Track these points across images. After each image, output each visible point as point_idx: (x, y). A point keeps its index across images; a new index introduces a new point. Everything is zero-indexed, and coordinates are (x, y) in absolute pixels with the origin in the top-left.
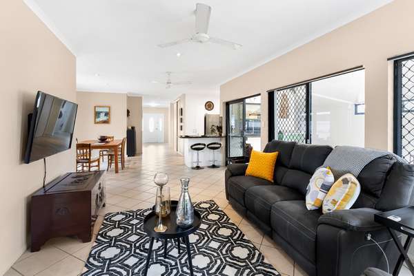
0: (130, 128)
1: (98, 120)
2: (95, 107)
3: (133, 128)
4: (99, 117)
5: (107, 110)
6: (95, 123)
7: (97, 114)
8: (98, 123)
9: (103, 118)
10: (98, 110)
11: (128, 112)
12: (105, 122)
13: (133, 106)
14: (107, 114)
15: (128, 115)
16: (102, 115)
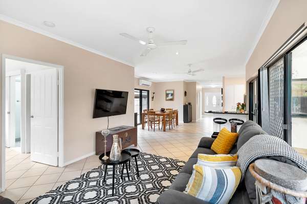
0: (186, 104)
1: (167, 98)
2: (166, 91)
5: (172, 92)
7: (167, 95)
8: (167, 100)
9: (170, 97)
10: (168, 92)
11: (185, 93)
12: (171, 100)
13: (189, 89)
14: (172, 95)
15: (185, 95)
16: (170, 95)
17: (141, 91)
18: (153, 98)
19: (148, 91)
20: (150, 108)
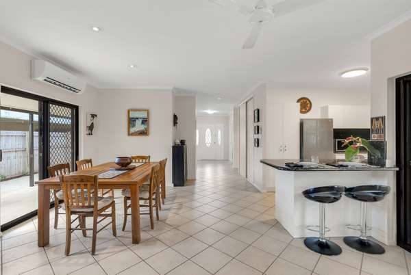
0: (178, 142)
1: (132, 130)
2: (129, 111)
3: (183, 142)
4: (134, 126)
5: (144, 115)
6: (129, 134)
7: (132, 121)
8: (132, 134)
9: (139, 126)
10: (133, 115)
12: (144, 133)
15: (175, 123)
16: (138, 122)
17: (45, 103)
18: (91, 128)
19: (75, 109)
20: (82, 157)
